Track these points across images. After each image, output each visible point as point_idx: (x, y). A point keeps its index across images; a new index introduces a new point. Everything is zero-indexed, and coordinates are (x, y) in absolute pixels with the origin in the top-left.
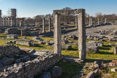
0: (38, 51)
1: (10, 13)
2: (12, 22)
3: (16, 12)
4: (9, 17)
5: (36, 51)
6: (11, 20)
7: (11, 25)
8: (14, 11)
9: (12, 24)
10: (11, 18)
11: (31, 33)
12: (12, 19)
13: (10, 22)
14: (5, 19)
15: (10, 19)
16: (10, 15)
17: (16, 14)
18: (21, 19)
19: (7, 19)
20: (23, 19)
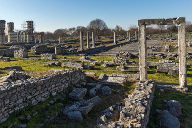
0: (112, 76)
1: (26, 26)
2: (29, 37)
3: (33, 25)
4: (24, 31)
5: (108, 76)
6: (28, 36)
7: (27, 42)
8: (31, 24)
9: (29, 40)
10: (27, 33)
11: (68, 51)
12: (29, 34)
13: (26, 37)
14: (19, 34)
15: (25, 34)
16: (26, 29)
17: (33, 28)
18: (39, 34)
19: (22, 34)
20: (42, 34)
